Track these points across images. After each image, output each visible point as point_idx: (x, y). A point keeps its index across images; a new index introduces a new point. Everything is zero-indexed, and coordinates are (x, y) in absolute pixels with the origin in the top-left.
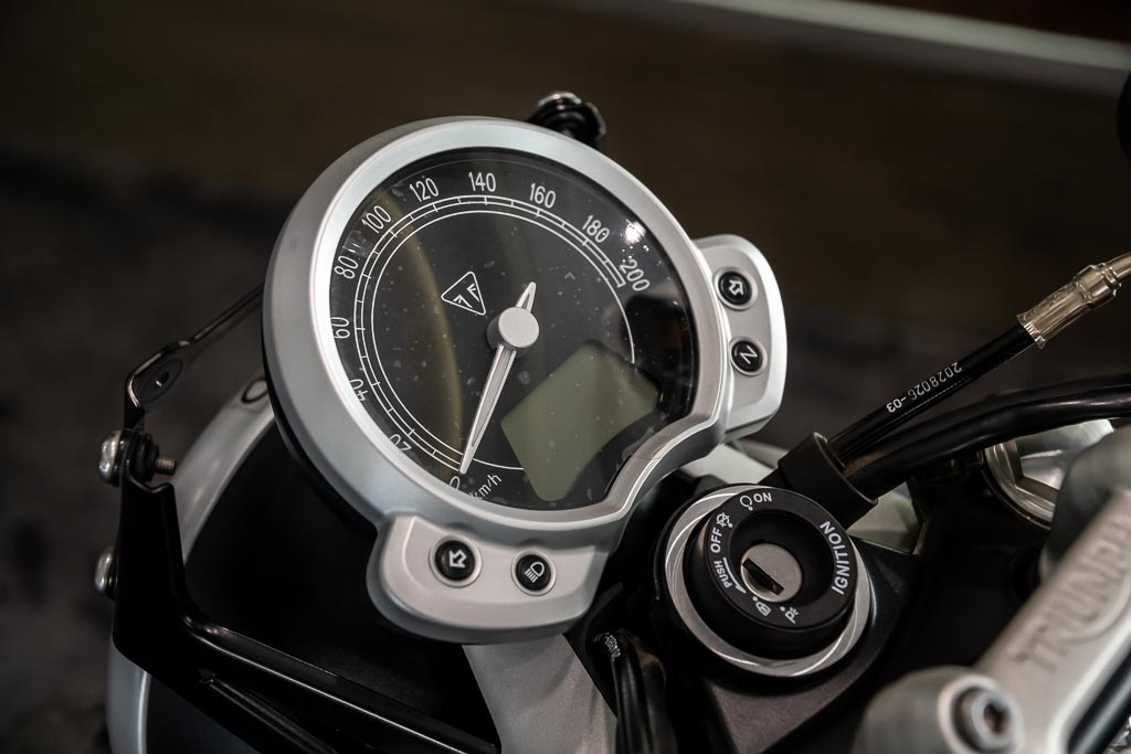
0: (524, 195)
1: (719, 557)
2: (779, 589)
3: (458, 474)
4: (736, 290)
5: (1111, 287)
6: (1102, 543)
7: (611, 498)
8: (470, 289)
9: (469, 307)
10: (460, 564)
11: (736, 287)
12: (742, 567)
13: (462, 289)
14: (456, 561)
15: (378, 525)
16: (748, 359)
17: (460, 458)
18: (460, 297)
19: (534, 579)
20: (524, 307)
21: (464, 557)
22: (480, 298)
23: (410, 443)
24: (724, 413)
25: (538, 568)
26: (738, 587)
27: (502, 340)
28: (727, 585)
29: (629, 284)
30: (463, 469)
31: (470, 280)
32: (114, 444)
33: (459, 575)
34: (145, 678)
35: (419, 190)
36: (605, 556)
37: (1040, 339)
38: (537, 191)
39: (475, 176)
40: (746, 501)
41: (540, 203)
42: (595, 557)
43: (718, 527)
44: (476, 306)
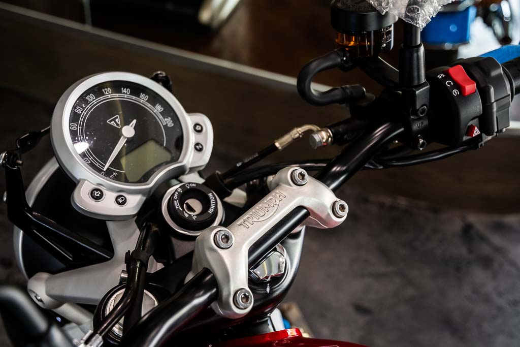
0: (138, 96)
1: (176, 200)
2: (194, 211)
3: (103, 171)
4: (198, 129)
5: (300, 134)
6: (271, 197)
7: (148, 182)
8: (117, 120)
9: (115, 125)
10: (98, 195)
11: (198, 128)
12: (185, 205)
13: (114, 120)
14: (97, 194)
15: (76, 183)
16: (199, 148)
17: (104, 166)
18: (113, 122)
19: (121, 202)
20: (131, 126)
21: (100, 193)
22: (119, 123)
23: (91, 161)
24: (188, 162)
25: (122, 199)
26: (180, 209)
27: (122, 135)
28: (177, 208)
29: (167, 124)
30: (105, 169)
31: (117, 117)
32: (4, 154)
33: (97, 198)
34: (21, 232)
35: (105, 91)
36: (144, 198)
37: (280, 148)
38: (142, 95)
39: (124, 89)
40: (188, 185)
41: (143, 99)
42: (141, 198)
43: (178, 192)
44: (118, 125)
